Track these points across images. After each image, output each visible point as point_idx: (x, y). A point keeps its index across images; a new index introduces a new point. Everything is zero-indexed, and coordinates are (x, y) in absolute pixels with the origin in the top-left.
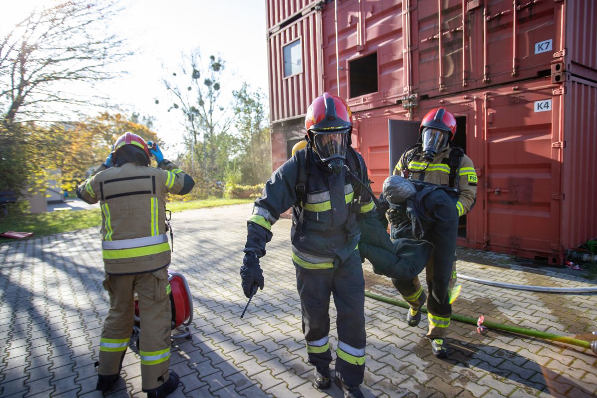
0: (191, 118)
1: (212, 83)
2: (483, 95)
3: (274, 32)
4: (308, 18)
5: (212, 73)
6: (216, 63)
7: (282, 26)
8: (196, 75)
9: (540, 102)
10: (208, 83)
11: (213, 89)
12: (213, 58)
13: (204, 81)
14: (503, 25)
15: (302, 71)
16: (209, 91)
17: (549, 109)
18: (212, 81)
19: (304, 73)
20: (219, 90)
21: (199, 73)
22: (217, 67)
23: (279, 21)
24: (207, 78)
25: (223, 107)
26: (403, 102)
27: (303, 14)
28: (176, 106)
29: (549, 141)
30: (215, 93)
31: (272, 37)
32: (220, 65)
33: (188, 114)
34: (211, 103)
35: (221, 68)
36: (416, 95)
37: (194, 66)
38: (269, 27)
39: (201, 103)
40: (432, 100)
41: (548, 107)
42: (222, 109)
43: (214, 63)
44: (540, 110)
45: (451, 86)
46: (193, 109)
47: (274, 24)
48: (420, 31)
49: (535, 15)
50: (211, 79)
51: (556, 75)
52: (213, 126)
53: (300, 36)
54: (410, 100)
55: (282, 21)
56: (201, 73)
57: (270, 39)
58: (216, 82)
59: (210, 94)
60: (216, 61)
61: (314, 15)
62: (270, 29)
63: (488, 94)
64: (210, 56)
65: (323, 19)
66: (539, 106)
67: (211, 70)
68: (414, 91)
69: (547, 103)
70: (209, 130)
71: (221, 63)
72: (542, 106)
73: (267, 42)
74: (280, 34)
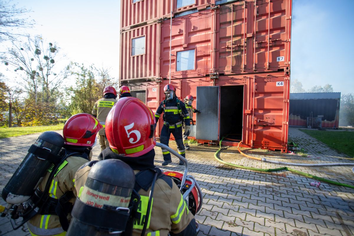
0: (33, 78)
1: (49, 59)
2: (253, 76)
3: (126, 30)
4: (151, 26)
5: (50, 53)
6: (53, 48)
7: (132, 28)
8: (38, 52)
9: (279, 82)
10: (46, 58)
11: (50, 62)
12: (51, 44)
13: (43, 57)
14: (262, 47)
15: (145, 53)
16: (46, 63)
17: (283, 85)
18: (49, 58)
19: (146, 55)
20: (54, 64)
21: (40, 52)
22: (53, 50)
23: (130, 24)
24: (46, 55)
25: (56, 73)
26: (210, 75)
27: (148, 23)
28: (22, 69)
29: (282, 99)
30: (51, 65)
31: (124, 32)
32: (56, 50)
33: (31, 75)
34: (48, 70)
35: (56, 51)
36: (218, 73)
37: (37, 47)
38: (123, 26)
39: (41, 69)
40: (225, 76)
41: (282, 84)
42: (55, 75)
43: (51, 48)
44: (279, 86)
45: (237, 70)
46: (34, 72)
47: (126, 25)
48: (220, 43)
49: (277, 45)
50: (48, 56)
51: (286, 71)
52: (48, 83)
53: (144, 34)
54: (214, 75)
55: (132, 25)
56: (41, 52)
57: (123, 34)
58: (52, 58)
59: (47, 65)
60: (53, 47)
61: (156, 25)
62: (123, 28)
63: (256, 76)
64: (49, 43)
65: (161, 28)
66: (278, 84)
67: (49, 51)
68: (216, 71)
69: (282, 83)
70: (45, 85)
71: (56, 48)
72: (280, 84)
73: (120, 35)
74: (130, 32)
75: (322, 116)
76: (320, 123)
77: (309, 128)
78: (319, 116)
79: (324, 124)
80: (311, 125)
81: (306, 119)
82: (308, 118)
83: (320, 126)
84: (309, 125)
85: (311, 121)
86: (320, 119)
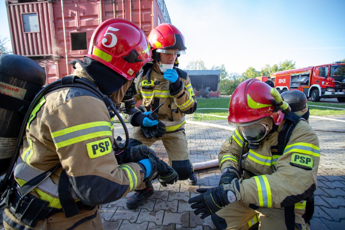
3: (13, 3)
4: (42, 4)
7: (20, 1)
15: (39, 31)
19: (40, 33)
27: (38, 0)
31: (11, 5)
61: (47, 3)
62: (9, 0)
65: (53, 8)
73: (7, 7)
74: (18, 6)
75: (209, 88)
76: (207, 93)
77: (201, 97)
78: (207, 88)
79: (211, 93)
80: (202, 95)
81: (199, 90)
82: (200, 89)
83: (208, 95)
84: (200, 95)
85: (202, 91)
86: (208, 90)
